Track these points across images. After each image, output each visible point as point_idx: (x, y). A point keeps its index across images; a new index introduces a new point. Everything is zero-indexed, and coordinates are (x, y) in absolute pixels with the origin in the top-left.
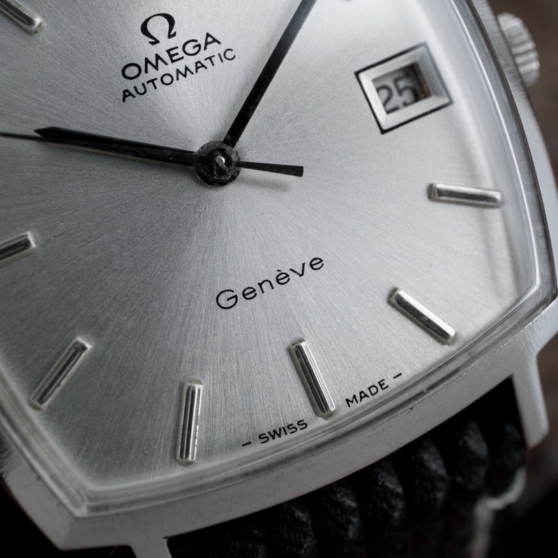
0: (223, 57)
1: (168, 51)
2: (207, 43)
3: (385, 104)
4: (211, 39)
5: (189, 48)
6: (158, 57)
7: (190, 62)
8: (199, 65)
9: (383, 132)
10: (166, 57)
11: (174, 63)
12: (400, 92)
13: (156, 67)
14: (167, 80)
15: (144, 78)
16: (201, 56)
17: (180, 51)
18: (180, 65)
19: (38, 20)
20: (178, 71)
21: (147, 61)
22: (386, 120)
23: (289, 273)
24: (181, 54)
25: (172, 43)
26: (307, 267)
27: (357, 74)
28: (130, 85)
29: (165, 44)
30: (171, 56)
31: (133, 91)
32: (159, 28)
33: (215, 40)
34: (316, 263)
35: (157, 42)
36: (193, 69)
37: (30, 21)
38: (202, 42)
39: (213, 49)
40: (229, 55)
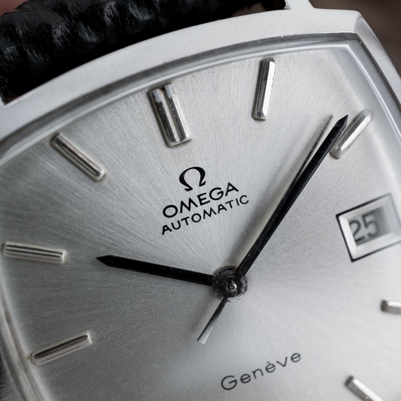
0: (239, 202)
1: (199, 196)
2: (228, 191)
3: (354, 235)
4: (232, 188)
5: (215, 195)
6: (191, 201)
7: (214, 205)
8: (221, 208)
9: (353, 260)
10: (197, 201)
11: (203, 206)
12: (366, 225)
13: (189, 209)
14: (196, 218)
15: (179, 216)
16: (223, 201)
17: (207, 196)
18: (207, 207)
19: (102, 172)
20: (205, 212)
21: (182, 204)
22: (356, 250)
23: (276, 364)
24: (208, 198)
25: (203, 189)
26: (289, 360)
27: (338, 216)
28: (168, 222)
29: (197, 190)
30: (200, 200)
31: (171, 227)
32: (193, 178)
33: (234, 188)
34: (295, 357)
35: (191, 189)
36: (216, 210)
37: (98, 173)
38: (224, 189)
39: (233, 195)
40: (244, 200)
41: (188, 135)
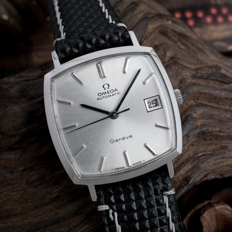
0: (118, 94)
1: (107, 91)
2: (115, 90)
3: (149, 106)
4: (116, 90)
5: (112, 91)
6: (105, 92)
7: (111, 94)
8: (113, 95)
9: (148, 112)
10: (107, 93)
12: (153, 104)
13: (105, 94)
14: (106, 97)
15: (102, 96)
16: (114, 93)
17: (110, 91)
18: (109, 94)
19: (83, 83)
20: (109, 95)
21: (103, 93)
22: (149, 109)
23: (125, 138)
24: (110, 92)
25: (109, 90)
26: (129, 137)
27: (144, 100)
28: (99, 97)
29: (107, 90)
30: (108, 92)
31: (100, 99)
32: (106, 86)
33: (117, 90)
34: (131, 137)
35: (105, 89)
36: (112, 95)
37: (82, 83)
38: (114, 90)
39: (116, 92)
40: (119, 93)
41: (106, 76)
